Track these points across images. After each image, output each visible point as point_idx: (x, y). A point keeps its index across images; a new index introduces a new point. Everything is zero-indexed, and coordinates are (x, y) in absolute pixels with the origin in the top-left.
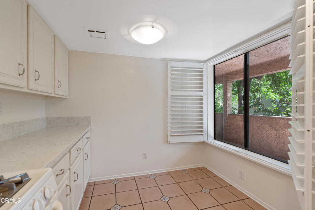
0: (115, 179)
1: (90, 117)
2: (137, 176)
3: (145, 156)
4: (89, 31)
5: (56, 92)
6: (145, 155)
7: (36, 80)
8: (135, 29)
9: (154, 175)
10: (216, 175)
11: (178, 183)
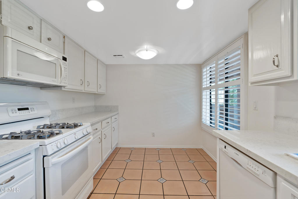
0: (133, 148)
1: (118, 106)
2: (147, 148)
3: (153, 135)
4: (114, 56)
5: (98, 91)
6: (154, 133)
7: (88, 86)
8: (138, 52)
9: (159, 149)
10: (207, 154)
11: (174, 155)
